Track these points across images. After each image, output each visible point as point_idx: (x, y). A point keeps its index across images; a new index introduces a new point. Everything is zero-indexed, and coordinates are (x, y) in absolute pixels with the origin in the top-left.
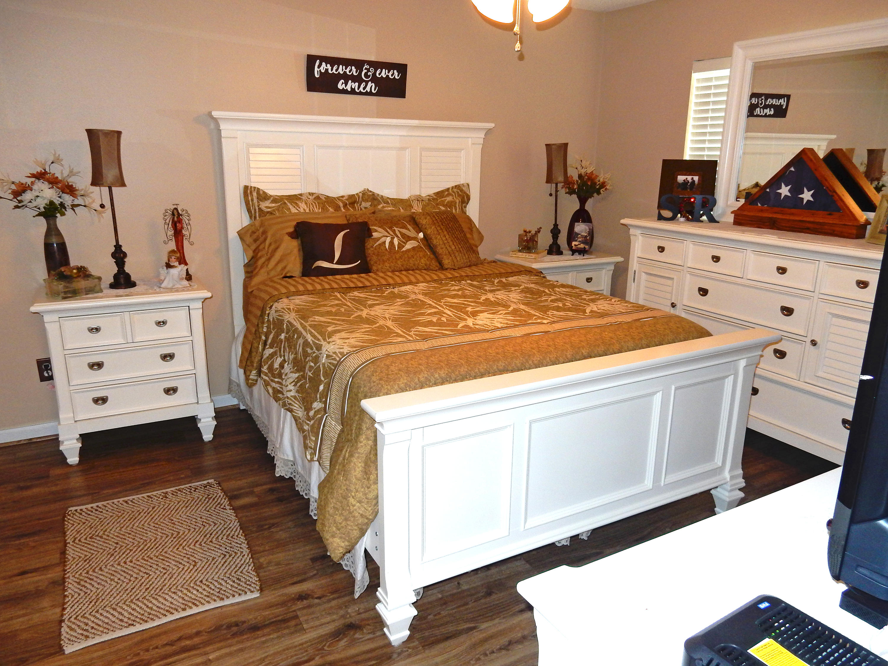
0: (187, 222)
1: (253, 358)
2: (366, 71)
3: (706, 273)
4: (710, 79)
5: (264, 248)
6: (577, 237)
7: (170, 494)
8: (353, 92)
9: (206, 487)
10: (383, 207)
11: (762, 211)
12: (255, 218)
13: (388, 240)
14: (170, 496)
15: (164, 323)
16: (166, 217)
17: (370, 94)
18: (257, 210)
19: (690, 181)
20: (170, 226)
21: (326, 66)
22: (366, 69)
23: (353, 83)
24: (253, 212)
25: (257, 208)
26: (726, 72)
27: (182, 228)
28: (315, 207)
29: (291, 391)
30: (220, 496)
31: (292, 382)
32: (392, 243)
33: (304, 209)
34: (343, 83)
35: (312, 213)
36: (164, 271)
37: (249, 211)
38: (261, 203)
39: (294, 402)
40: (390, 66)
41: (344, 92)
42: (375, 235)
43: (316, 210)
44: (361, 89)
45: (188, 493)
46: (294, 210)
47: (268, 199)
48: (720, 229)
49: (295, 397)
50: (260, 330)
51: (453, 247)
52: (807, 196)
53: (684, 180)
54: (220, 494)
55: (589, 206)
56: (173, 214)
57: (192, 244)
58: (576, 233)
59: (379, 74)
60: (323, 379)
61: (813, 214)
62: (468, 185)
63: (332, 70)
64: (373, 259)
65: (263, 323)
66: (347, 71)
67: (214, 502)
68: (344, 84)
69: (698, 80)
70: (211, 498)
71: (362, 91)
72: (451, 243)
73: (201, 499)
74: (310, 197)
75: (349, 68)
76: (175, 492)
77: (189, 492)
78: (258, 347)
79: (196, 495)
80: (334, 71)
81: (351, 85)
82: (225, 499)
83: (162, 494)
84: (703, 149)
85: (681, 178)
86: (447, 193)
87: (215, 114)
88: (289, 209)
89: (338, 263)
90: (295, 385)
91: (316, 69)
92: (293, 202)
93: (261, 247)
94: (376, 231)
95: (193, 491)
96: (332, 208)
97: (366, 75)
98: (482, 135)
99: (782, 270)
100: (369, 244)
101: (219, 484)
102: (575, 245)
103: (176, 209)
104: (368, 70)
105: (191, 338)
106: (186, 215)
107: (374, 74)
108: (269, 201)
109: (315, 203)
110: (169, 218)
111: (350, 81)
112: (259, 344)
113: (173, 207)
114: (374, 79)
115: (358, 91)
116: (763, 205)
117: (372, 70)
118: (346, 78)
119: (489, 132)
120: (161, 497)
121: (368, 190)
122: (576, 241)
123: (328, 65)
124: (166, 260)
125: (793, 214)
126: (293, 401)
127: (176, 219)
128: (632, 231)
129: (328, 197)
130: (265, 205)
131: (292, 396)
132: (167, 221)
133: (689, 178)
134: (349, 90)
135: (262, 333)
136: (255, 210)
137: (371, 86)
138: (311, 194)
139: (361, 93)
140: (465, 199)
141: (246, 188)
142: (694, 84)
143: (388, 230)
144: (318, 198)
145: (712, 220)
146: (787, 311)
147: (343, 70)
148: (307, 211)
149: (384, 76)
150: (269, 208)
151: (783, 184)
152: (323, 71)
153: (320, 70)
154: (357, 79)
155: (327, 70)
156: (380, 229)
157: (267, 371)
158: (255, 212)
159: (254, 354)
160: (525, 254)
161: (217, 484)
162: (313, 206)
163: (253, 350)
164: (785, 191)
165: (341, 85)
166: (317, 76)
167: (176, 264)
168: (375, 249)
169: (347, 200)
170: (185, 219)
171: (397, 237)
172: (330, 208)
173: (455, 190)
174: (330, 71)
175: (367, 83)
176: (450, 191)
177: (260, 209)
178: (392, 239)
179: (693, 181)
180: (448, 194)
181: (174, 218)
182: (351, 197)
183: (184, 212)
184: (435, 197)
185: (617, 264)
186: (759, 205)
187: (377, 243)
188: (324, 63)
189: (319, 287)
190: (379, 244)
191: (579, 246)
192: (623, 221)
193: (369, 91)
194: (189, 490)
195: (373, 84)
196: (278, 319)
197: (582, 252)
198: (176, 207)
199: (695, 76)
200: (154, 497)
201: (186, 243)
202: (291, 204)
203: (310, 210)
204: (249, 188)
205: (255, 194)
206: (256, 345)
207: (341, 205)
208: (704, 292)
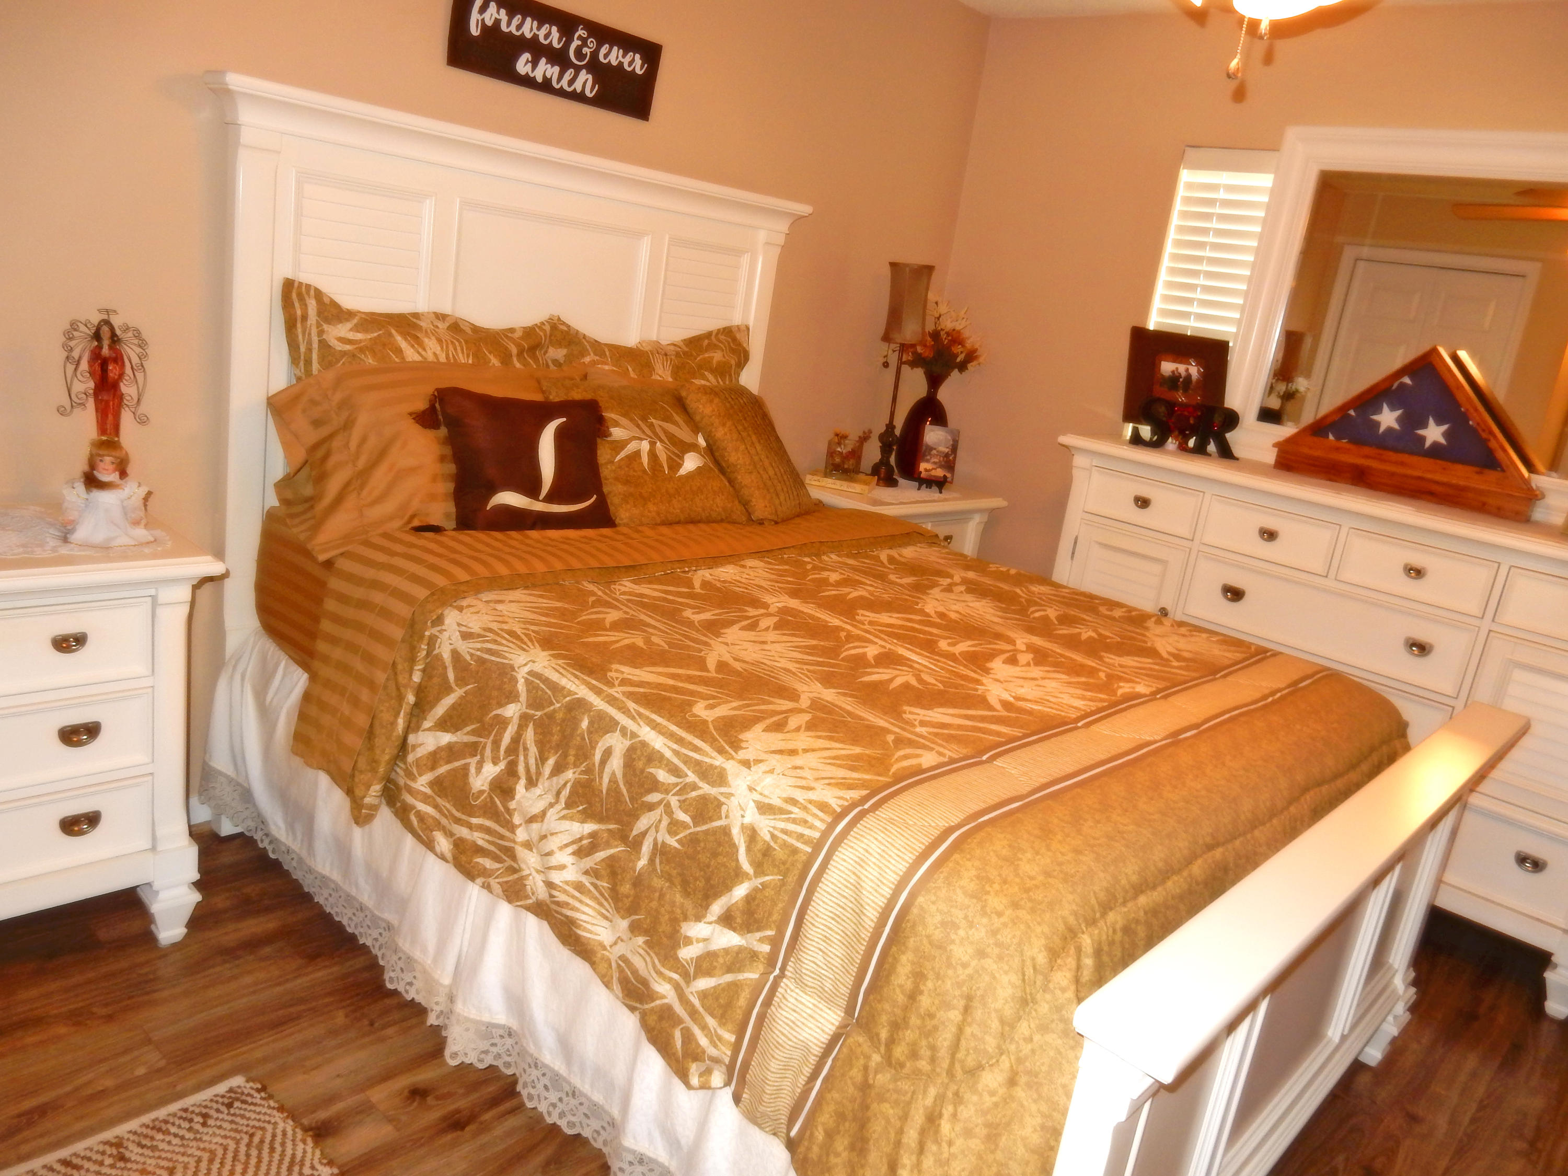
0: (135, 360)
1: (378, 752)
2: (580, 43)
3: (1239, 558)
4: (1214, 187)
5: (347, 446)
6: (930, 454)
7: (131, 1146)
8: (546, 86)
9: (229, 1106)
10: (593, 363)
11: (1337, 449)
12: (308, 362)
13: (645, 446)
14: (133, 1152)
15: (80, 640)
16: (72, 343)
17: (578, 97)
18: (315, 345)
19: (1183, 374)
20: (84, 365)
21: (498, 12)
22: (580, 38)
23: (549, 66)
24: (303, 349)
25: (315, 339)
26: (1265, 180)
27: (121, 375)
28: (459, 348)
29: (562, 867)
30: (284, 1133)
31: (566, 845)
32: (653, 454)
33: (435, 354)
34: (527, 61)
35: (453, 365)
36: (76, 494)
37: (293, 345)
38: (325, 327)
39: (581, 902)
40: (628, 42)
41: (527, 82)
42: (617, 433)
43: (462, 359)
44: (564, 83)
45: (189, 1135)
46: (411, 354)
47: (347, 320)
48: (1240, 469)
49: (579, 887)
50: (402, 679)
51: (771, 472)
52: (1434, 433)
53: (1173, 372)
54: (281, 1125)
55: (944, 394)
56: (97, 336)
57: (143, 421)
58: (927, 446)
59: (606, 56)
60: (746, 866)
61: (1444, 469)
62: (748, 329)
63: (509, 24)
64: (614, 490)
65: (412, 660)
66: (542, 34)
67: (276, 1156)
68: (530, 65)
69: (1190, 186)
70: (262, 1141)
71: (566, 87)
72: (766, 462)
73: (236, 1152)
74: (440, 325)
75: (545, 29)
76: (146, 1136)
77: (190, 1129)
78: (393, 724)
79: (213, 1138)
80: (513, 29)
81: (545, 70)
82: (304, 1141)
83: (109, 1150)
84: (1186, 315)
85: (1167, 367)
86: (706, 342)
87: (236, 81)
88: (399, 351)
89: (550, 499)
90: (581, 853)
91: (475, 16)
92: (409, 334)
93: (336, 443)
94: (617, 424)
95: (197, 1127)
96: (495, 356)
97: (579, 54)
98: (783, 226)
99: (1416, 572)
100: (603, 454)
101: (264, 1089)
102: (926, 470)
103: (107, 322)
104: (584, 44)
105: (148, 682)
106: (136, 341)
107: (595, 54)
108: (349, 325)
109: (458, 340)
110: (82, 348)
111: (543, 60)
112: (397, 715)
113: (96, 318)
114: (595, 66)
115: (557, 87)
116: (1338, 438)
117: (592, 43)
118: (538, 50)
119: (798, 220)
120: (108, 1161)
121: (559, 319)
122: (928, 461)
123: (503, 12)
124: (81, 466)
125: (1402, 464)
126: (573, 897)
127: (105, 351)
128: (1079, 461)
129: (476, 329)
130: (338, 333)
131: (567, 883)
132: (76, 354)
133: (1182, 368)
134: (539, 79)
135: (406, 686)
136: (310, 343)
137: (585, 81)
138: (441, 317)
139: (561, 93)
140: (743, 357)
141: (289, 286)
142: (1181, 192)
143: (640, 422)
144: (456, 327)
145: (1226, 452)
146: (1420, 648)
147: (531, 29)
148: (443, 358)
149: (614, 63)
150: (349, 342)
151: (1385, 406)
152: (489, 23)
153: (483, 20)
154: (559, 58)
155: (497, 22)
156: (623, 421)
157: (428, 791)
158: (309, 350)
159: (379, 741)
160: (838, 482)
161: (258, 1091)
162: (455, 349)
163: (378, 731)
164: (1388, 418)
165: (523, 65)
166: (475, 31)
167: (113, 477)
168: (620, 467)
169: (522, 338)
170: (130, 352)
171: (661, 441)
172: (491, 357)
173: (722, 337)
174: (504, 27)
175: (578, 69)
176: (713, 338)
177: (323, 344)
178: (652, 444)
179: (1189, 377)
180: (709, 345)
181: (100, 347)
182: (529, 332)
183: (130, 334)
184: (686, 349)
185: (992, 511)
186: (1331, 437)
187: (622, 455)
188: (493, 5)
189: (540, 567)
190: (627, 457)
191: (933, 473)
192: (1063, 439)
193: (579, 90)
194: (186, 1125)
195: (590, 77)
196: (481, 661)
197: (940, 484)
198: (105, 317)
199: (1186, 176)
200: (87, 1165)
201: (126, 418)
202: (406, 339)
203: (447, 357)
204: (296, 285)
205: (312, 304)
206: (386, 716)
207: (514, 351)
208: (1234, 594)
